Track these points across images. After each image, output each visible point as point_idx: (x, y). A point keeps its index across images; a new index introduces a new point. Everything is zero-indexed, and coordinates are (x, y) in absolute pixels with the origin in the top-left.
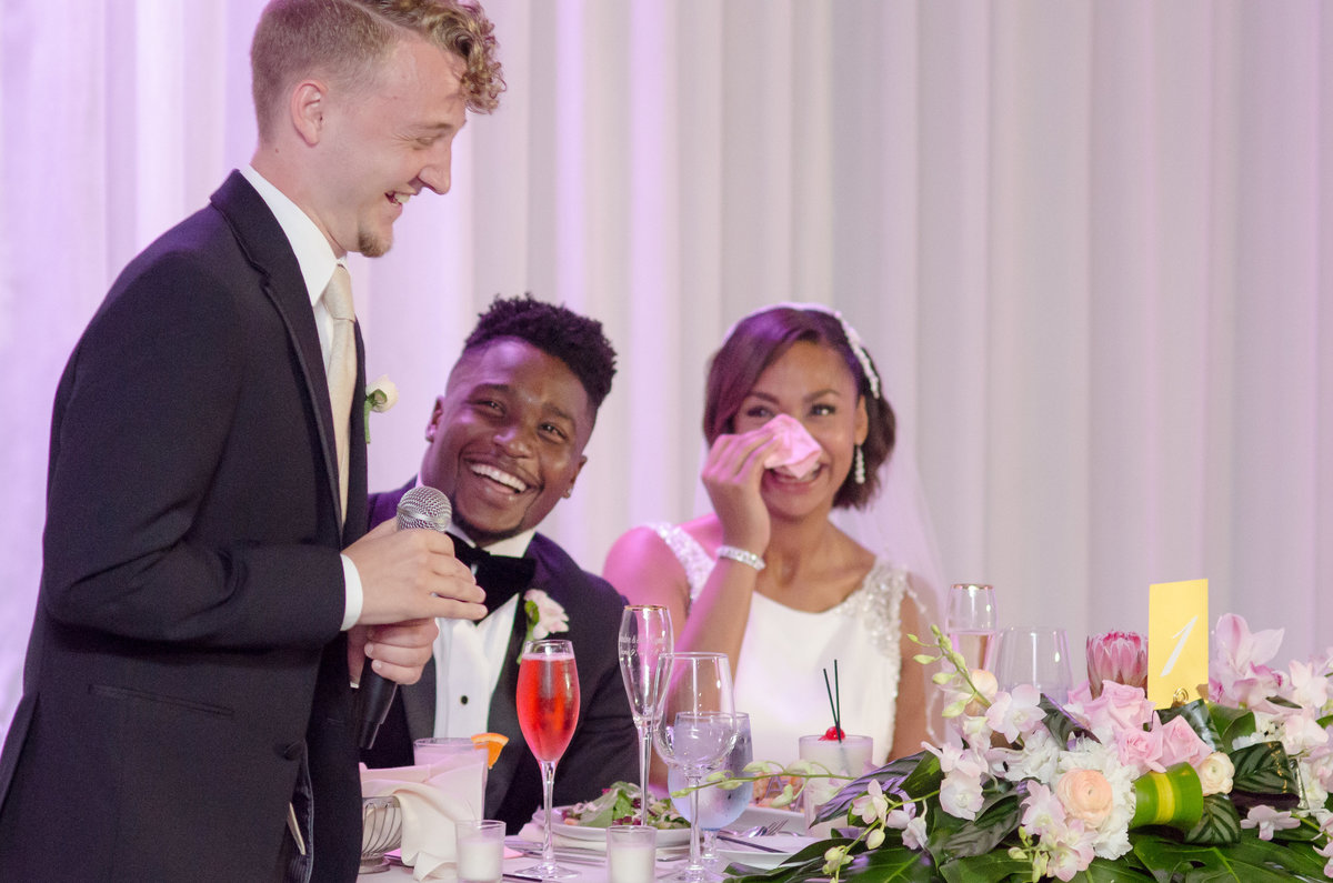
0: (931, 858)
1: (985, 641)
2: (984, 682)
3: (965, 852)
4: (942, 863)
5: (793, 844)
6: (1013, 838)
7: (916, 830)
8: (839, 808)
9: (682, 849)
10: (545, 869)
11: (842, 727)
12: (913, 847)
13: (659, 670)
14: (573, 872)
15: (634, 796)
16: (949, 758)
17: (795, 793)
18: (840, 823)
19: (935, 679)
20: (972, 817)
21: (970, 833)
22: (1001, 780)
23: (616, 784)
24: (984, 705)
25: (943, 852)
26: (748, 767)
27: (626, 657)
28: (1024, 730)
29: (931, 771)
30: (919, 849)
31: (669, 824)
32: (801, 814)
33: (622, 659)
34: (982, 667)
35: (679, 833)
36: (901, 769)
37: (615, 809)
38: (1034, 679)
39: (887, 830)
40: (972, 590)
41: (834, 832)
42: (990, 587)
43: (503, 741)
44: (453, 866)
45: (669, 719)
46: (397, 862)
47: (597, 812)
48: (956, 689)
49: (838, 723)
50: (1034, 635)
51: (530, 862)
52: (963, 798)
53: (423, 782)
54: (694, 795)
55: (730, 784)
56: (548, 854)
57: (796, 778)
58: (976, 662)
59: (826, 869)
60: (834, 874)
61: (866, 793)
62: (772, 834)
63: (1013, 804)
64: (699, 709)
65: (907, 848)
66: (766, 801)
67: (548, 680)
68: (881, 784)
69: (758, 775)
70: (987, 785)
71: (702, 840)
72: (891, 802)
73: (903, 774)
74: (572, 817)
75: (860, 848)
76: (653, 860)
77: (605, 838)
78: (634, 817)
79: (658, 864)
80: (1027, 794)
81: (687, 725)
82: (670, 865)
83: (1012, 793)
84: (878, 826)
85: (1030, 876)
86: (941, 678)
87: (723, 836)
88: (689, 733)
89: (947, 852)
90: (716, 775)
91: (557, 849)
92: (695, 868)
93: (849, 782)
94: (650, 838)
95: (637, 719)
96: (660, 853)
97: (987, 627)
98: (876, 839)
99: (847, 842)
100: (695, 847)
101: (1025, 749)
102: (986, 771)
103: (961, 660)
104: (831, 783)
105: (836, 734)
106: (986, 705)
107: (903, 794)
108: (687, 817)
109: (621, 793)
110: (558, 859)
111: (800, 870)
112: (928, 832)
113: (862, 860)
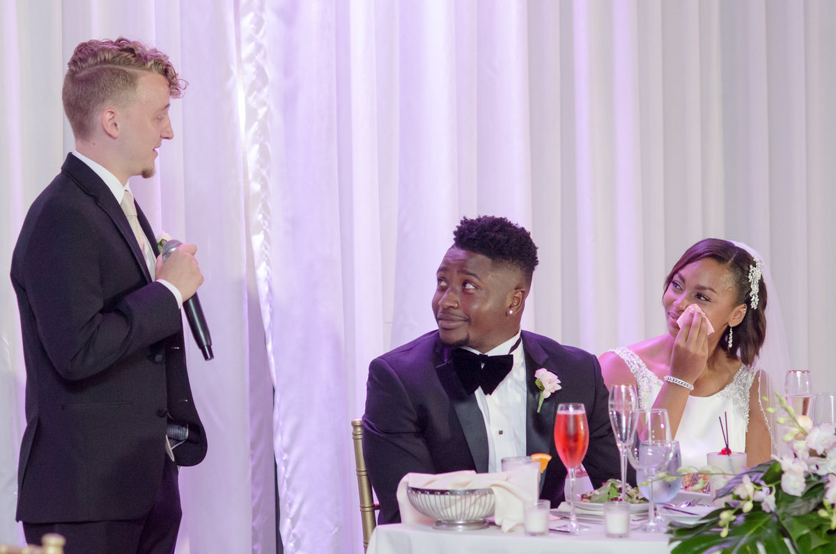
0: (777, 517)
1: (806, 402)
2: (805, 422)
3: (796, 513)
4: (784, 519)
5: (704, 510)
6: (821, 505)
7: (769, 502)
8: (728, 491)
9: (644, 514)
10: (572, 526)
11: (730, 447)
12: (768, 511)
13: (630, 418)
14: (587, 527)
15: (619, 486)
16: (786, 463)
17: (704, 483)
18: (729, 499)
19: (778, 420)
20: (799, 494)
21: (799, 503)
22: (815, 475)
23: (610, 480)
24: (804, 434)
25: (784, 513)
26: (680, 469)
27: (612, 412)
28: (827, 447)
29: (777, 470)
30: (771, 512)
31: (638, 501)
32: (709, 495)
33: (610, 413)
34: (804, 413)
35: (643, 506)
36: (761, 470)
37: (609, 493)
38: (833, 421)
39: (754, 502)
40: (799, 373)
41: (726, 504)
42: (808, 372)
43: (548, 458)
44: (522, 525)
45: (637, 444)
46: (493, 524)
47: (599, 495)
48: (790, 426)
49: (727, 446)
50: (832, 397)
51: (564, 522)
52: (794, 484)
53: (507, 480)
54: (649, 484)
55: (669, 479)
56: (573, 518)
57: (705, 475)
58: (801, 413)
59: (721, 523)
60: (725, 526)
61: (742, 482)
62: (694, 505)
63: (820, 487)
64: (653, 439)
65: (764, 512)
66: (690, 488)
67: (571, 425)
68: (750, 477)
69: (685, 473)
70: (808, 477)
71: (655, 509)
72: (756, 487)
73: (761, 472)
74: (586, 498)
75: (739, 512)
76: (628, 519)
77: (602, 509)
78: (619, 498)
79: (632, 522)
80: (828, 482)
81: (645, 447)
82: (639, 523)
83: (821, 481)
84: (749, 500)
85: (830, 526)
86: (781, 420)
87: (667, 508)
88: (647, 452)
89: (787, 513)
90: (662, 474)
91: (578, 515)
92: (652, 524)
93: (733, 477)
94: (627, 508)
95: (619, 445)
96: (633, 516)
97: (807, 394)
98: (748, 507)
99: (732, 509)
100: (651, 513)
101: (827, 458)
102: (806, 469)
103: (791, 410)
104: (724, 477)
105: (727, 451)
106: (806, 434)
107: (762, 483)
108: (647, 497)
109: (613, 485)
110: (579, 520)
111: (708, 524)
112: (777, 502)
113: (741, 519)
